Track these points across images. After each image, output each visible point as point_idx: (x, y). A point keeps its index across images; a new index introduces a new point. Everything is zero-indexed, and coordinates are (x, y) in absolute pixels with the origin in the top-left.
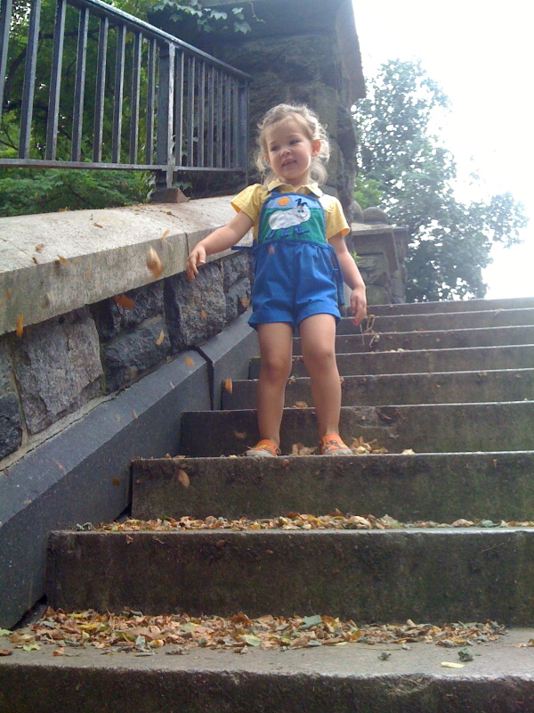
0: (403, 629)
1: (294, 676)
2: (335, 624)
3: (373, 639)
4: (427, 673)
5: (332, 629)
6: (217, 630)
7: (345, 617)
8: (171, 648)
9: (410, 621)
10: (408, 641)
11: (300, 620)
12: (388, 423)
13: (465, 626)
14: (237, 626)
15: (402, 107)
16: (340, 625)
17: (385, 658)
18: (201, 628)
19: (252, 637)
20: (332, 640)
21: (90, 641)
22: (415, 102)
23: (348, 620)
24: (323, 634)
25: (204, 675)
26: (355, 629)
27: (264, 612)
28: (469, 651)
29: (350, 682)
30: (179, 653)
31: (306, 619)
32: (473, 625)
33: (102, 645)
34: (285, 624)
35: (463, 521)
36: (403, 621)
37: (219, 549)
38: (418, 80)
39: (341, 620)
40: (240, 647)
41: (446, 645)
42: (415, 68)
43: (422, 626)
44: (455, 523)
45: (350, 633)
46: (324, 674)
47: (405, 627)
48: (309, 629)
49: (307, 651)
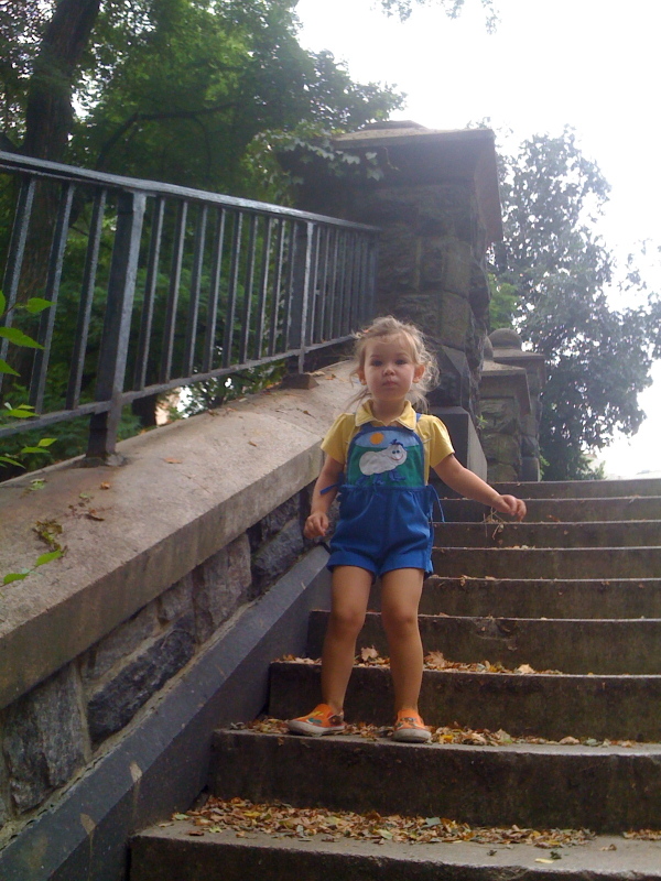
0: (509, 832)
1: (423, 863)
2: (452, 826)
3: (483, 840)
4: (524, 866)
5: (449, 830)
6: (355, 824)
7: (461, 821)
8: (324, 836)
9: (515, 826)
10: (512, 842)
11: (422, 821)
12: (507, 635)
13: (561, 832)
14: (371, 822)
15: (549, 194)
16: (456, 827)
17: (492, 854)
18: (344, 823)
19: (386, 832)
20: (450, 839)
21: (257, 827)
22: (563, 189)
23: (463, 822)
24: (443, 833)
25: (356, 858)
26: (469, 831)
27: (392, 812)
28: (559, 851)
29: (466, 869)
30: (332, 841)
31: (427, 820)
32: (568, 832)
33: (269, 831)
34: (410, 824)
35: (571, 739)
36: (508, 825)
37: (356, 755)
38: (570, 162)
39: (457, 823)
40: (378, 839)
41: (543, 847)
42: (566, 147)
43: (525, 830)
44: (563, 741)
45: (464, 834)
46: (446, 863)
47: (510, 831)
48: (431, 828)
49: (430, 846)
